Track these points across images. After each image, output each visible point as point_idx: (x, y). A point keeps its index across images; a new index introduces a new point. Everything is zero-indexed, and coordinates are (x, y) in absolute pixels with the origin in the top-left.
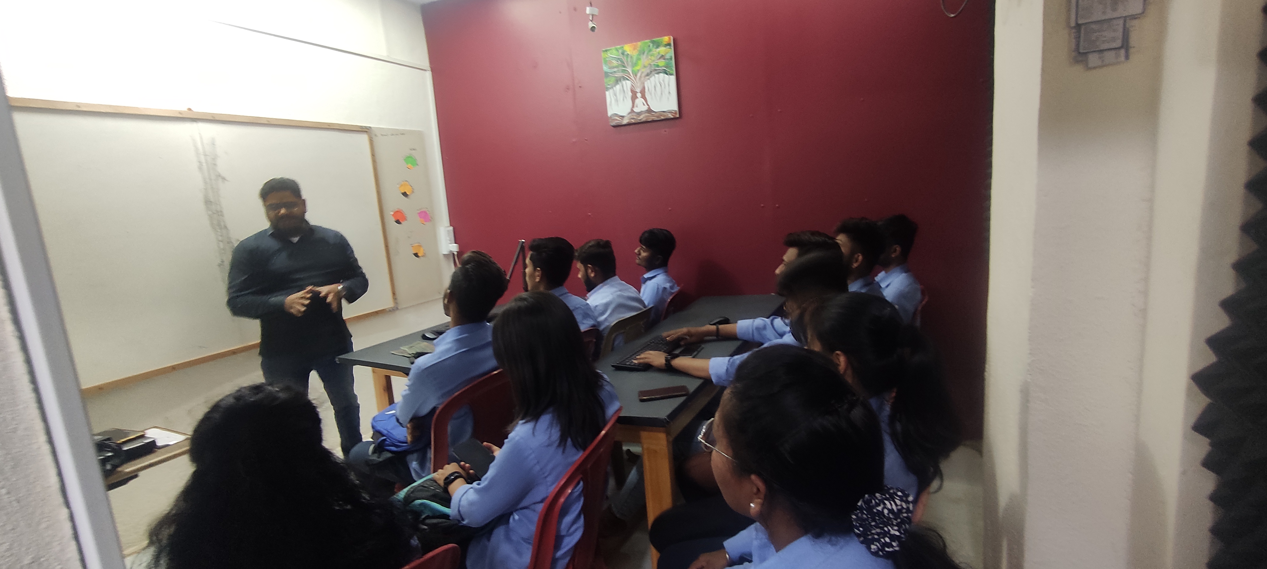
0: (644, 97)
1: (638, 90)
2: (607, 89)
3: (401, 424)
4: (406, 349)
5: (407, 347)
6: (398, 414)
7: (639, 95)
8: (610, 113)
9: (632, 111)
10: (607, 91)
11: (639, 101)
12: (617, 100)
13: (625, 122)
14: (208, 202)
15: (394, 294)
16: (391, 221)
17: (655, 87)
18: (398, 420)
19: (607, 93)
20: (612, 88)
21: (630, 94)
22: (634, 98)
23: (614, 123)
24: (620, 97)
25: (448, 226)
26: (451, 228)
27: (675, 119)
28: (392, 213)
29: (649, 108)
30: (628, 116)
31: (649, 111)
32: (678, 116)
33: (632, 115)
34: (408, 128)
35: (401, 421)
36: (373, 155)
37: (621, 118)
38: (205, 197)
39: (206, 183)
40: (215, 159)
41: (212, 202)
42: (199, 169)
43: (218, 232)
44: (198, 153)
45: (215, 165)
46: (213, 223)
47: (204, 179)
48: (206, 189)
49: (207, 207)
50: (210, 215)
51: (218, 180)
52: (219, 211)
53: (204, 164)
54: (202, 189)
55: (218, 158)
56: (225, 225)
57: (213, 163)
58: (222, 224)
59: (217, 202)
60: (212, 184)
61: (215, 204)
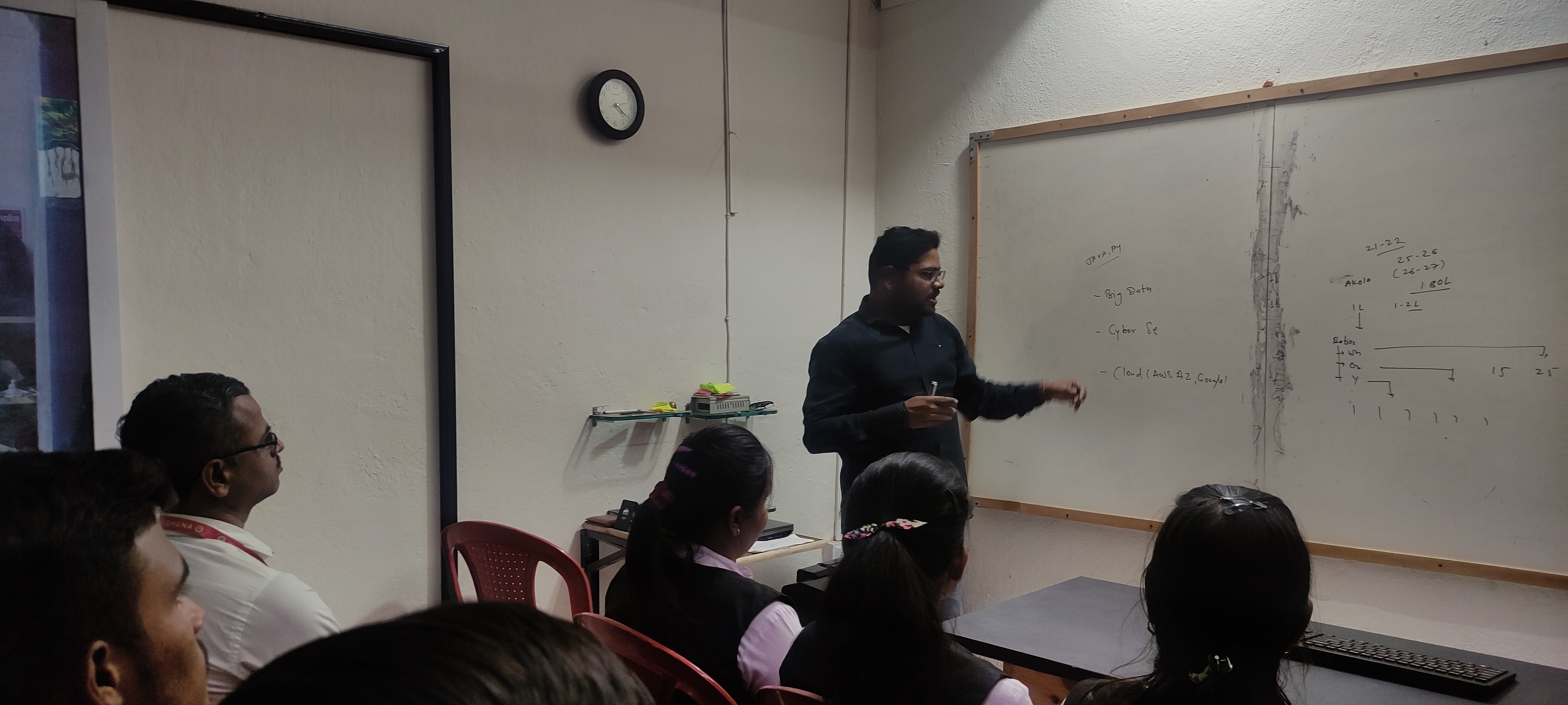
38: (1255, 246)
39: (1264, 219)
40: (1289, 173)
41: (1264, 255)
42: (1258, 193)
43: (1262, 312)
44: (1262, 165)
45: (1287, 184)
46: (1257, 295)
47: (1261, 212)
48: (1260, 231)
49: (1255, 265)
50: (1256, 279)
51: (1285, 212)
52: (1272, 272)
53: (1268, 185)
54: (1254, 231)
55: (1294, 169)
56: (1277, 299)
57: (1284, 180)
58: (1273, 297)
59: (1272, 256)
60: (1272, 222)
61: (1269, 259)
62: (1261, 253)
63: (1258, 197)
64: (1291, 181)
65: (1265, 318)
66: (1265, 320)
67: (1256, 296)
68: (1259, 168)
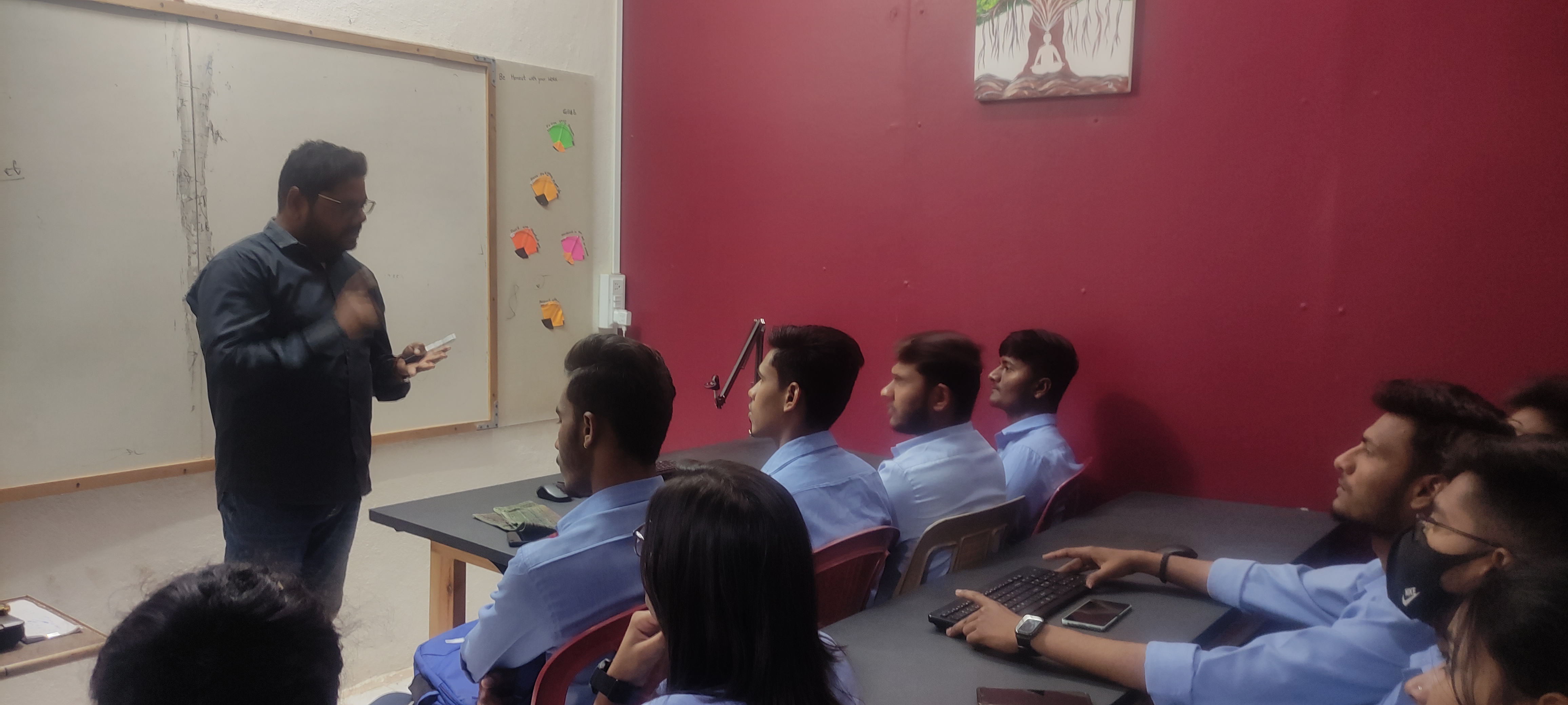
0: (1057, 41)
1: (1047, 27)
2: (979, 21)
3: (469, 674)
4: (503, 513)
5: (506, 508)
6: (467, 651)
7: (1047, 38)
8: (979, 72)
9: (1027, 71)
10: (979, 24)
11: (1047, 51)
12: (996, 46)
13: (1009, 93)
14: (182, 176)
15: (494, 395)
16: (508, 250)
17: (1086, 22)
18: (464, 665)
19: (979, 29)
20: (991, 17)
21: (1028, 34)
22: (1035, 43)
23: (983, 95)
24: (1005, 40)
25: (617, 274)
26: (622, 278)
27: (1120, 95)
28: (512, 235)
29: (1066, 67)
30: (1019, 81)
31: (1065, 73)
32: (1129, 89)
33: (1026, 81)
34: (564, 68)
35: (469, 668)
36: (492, 115)
37: (999, 84)
38: (180, 166)
39: (187, 140)
40: (207, 95)
41: (190, 177)
42: (178, 112)
43: (193, 235)
44: (180, 82)
45: (207, 107)
46: (186, 217)
47: (183, 132)
48: (183, 152)
49: (181, 186)
50: (183, 201)
51: (208, 136)
52: (200, 195)
53: (188, 104)
54: (177, 151)
55: (212, 93)
56: (206, 223)
57: (204, 102)
58: (202, 220)
59: (199, 179)
60: (196, 143)
61: (196, 181)
62: (187, 174)
63: (178, 115)
64: (210, 105)
65: (196, 241)
66: (196, 243)
67: (184, 218)
68: (177, 85)
